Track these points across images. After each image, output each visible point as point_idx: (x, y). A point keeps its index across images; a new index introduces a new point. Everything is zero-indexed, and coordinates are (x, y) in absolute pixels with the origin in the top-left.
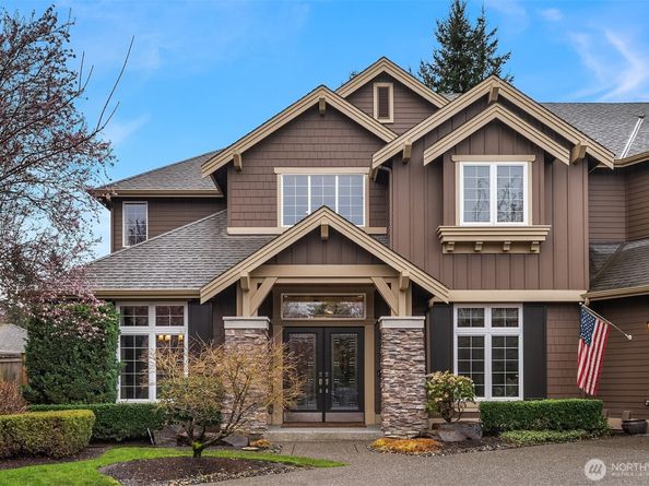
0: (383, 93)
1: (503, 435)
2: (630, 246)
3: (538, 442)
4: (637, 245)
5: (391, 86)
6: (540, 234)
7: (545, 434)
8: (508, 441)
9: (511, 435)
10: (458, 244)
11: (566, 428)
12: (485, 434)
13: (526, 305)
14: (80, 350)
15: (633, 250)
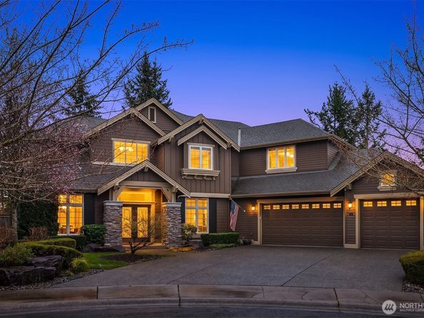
0: (152, 111)
1: (211, 245)
2: (241, 178)
3: (224, 247)
4: (244, 178)
5: (155, 109)
6: (216, 174)
7: (224, 245)
8: (213, 247)
9: (214, 245)
10: (188, 175)
11: (229, 243)
12: (204, 245)
13: (210, 198)
14: (46, 213)
15: (243, 180)
